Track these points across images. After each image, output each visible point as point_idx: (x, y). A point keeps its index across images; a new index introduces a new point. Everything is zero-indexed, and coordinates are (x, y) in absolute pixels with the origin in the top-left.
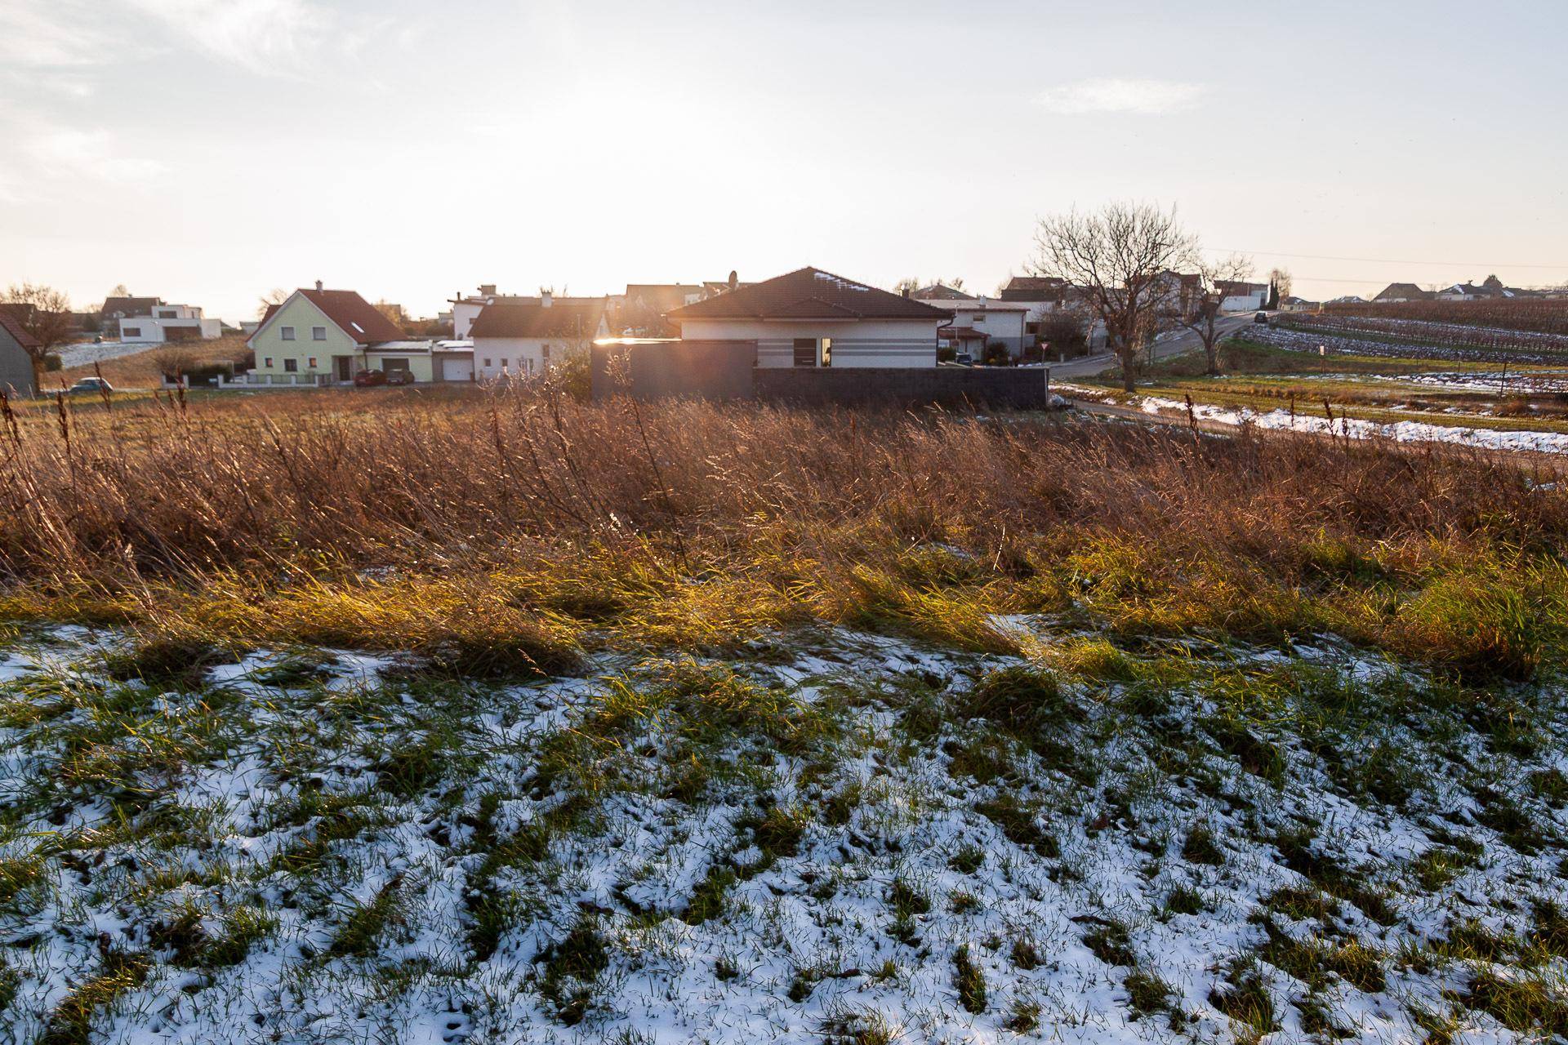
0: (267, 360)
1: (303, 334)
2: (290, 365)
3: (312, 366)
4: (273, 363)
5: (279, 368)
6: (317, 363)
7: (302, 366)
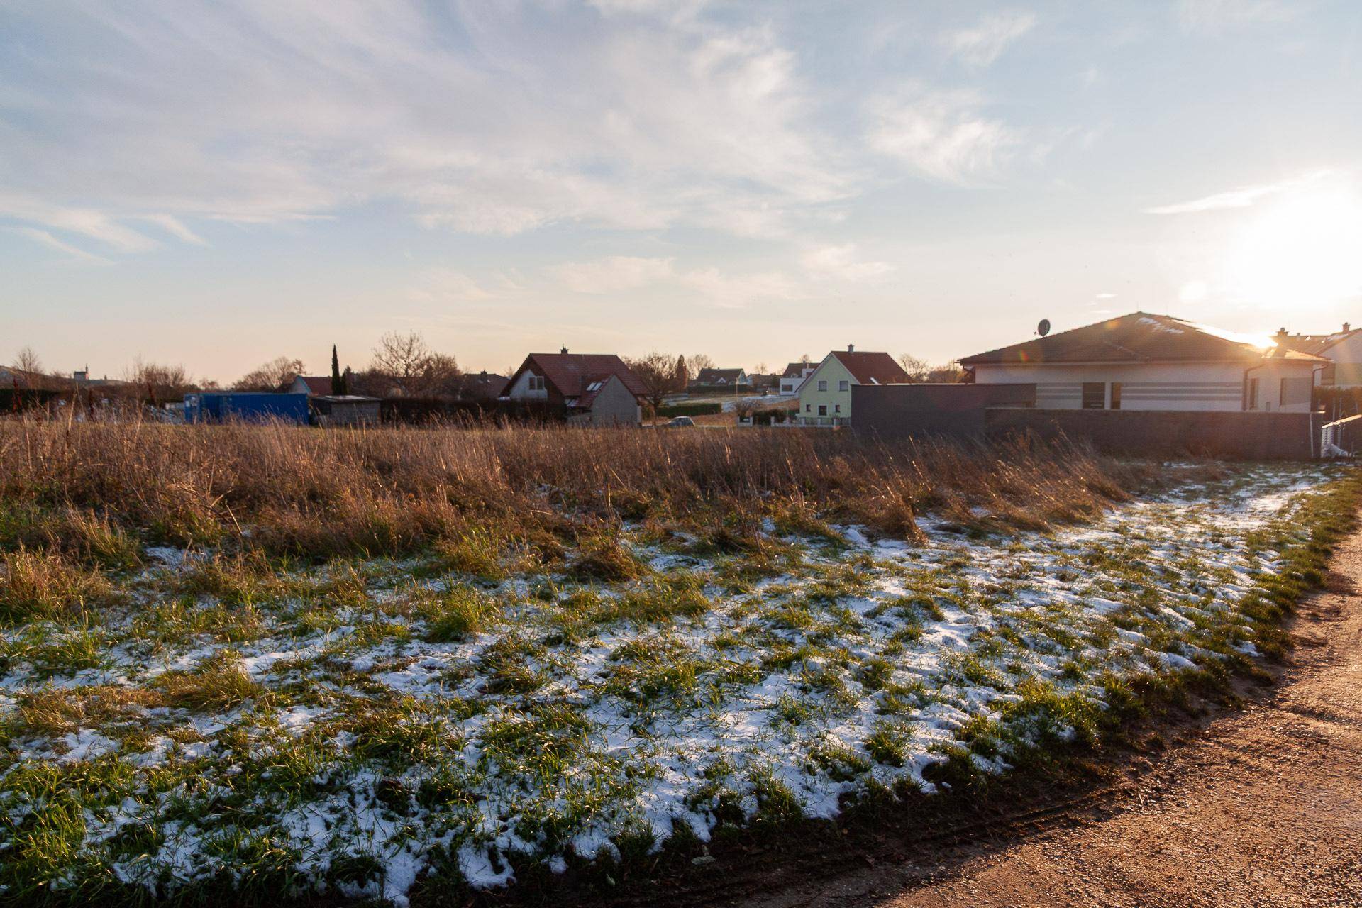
0: (808, 406)
1: (833, 386)
2: (823, 410)
3: (837, 411)
4: (811, 409)
5: (815, 413)
6: (841, 409)
7: (830, 411)
